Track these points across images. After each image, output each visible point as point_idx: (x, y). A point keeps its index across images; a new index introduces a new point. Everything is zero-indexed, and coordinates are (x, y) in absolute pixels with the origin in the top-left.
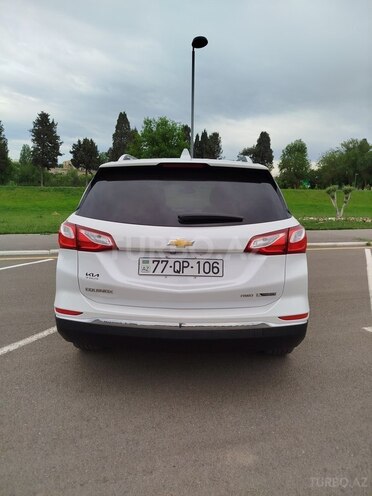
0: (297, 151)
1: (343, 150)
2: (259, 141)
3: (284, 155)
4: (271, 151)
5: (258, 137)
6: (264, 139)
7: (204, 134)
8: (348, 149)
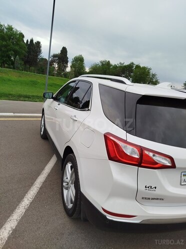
0: (79, 60)
1: (100, 64)
2: (61, 51)
3: (73, 61)
4: (67, 58)
5: (61, 49)
6: (64, 50)
7: (32, 41)
8: (103, 65)
